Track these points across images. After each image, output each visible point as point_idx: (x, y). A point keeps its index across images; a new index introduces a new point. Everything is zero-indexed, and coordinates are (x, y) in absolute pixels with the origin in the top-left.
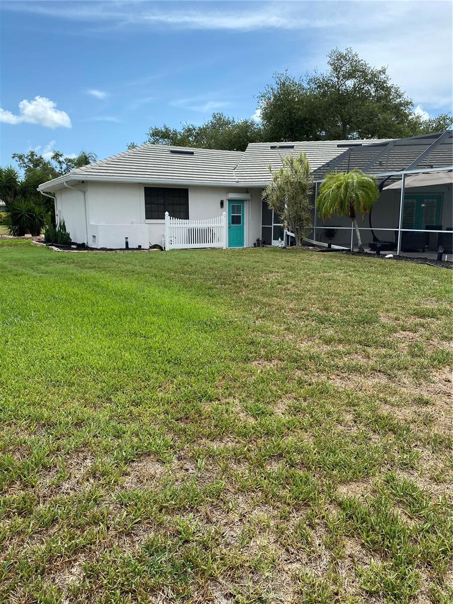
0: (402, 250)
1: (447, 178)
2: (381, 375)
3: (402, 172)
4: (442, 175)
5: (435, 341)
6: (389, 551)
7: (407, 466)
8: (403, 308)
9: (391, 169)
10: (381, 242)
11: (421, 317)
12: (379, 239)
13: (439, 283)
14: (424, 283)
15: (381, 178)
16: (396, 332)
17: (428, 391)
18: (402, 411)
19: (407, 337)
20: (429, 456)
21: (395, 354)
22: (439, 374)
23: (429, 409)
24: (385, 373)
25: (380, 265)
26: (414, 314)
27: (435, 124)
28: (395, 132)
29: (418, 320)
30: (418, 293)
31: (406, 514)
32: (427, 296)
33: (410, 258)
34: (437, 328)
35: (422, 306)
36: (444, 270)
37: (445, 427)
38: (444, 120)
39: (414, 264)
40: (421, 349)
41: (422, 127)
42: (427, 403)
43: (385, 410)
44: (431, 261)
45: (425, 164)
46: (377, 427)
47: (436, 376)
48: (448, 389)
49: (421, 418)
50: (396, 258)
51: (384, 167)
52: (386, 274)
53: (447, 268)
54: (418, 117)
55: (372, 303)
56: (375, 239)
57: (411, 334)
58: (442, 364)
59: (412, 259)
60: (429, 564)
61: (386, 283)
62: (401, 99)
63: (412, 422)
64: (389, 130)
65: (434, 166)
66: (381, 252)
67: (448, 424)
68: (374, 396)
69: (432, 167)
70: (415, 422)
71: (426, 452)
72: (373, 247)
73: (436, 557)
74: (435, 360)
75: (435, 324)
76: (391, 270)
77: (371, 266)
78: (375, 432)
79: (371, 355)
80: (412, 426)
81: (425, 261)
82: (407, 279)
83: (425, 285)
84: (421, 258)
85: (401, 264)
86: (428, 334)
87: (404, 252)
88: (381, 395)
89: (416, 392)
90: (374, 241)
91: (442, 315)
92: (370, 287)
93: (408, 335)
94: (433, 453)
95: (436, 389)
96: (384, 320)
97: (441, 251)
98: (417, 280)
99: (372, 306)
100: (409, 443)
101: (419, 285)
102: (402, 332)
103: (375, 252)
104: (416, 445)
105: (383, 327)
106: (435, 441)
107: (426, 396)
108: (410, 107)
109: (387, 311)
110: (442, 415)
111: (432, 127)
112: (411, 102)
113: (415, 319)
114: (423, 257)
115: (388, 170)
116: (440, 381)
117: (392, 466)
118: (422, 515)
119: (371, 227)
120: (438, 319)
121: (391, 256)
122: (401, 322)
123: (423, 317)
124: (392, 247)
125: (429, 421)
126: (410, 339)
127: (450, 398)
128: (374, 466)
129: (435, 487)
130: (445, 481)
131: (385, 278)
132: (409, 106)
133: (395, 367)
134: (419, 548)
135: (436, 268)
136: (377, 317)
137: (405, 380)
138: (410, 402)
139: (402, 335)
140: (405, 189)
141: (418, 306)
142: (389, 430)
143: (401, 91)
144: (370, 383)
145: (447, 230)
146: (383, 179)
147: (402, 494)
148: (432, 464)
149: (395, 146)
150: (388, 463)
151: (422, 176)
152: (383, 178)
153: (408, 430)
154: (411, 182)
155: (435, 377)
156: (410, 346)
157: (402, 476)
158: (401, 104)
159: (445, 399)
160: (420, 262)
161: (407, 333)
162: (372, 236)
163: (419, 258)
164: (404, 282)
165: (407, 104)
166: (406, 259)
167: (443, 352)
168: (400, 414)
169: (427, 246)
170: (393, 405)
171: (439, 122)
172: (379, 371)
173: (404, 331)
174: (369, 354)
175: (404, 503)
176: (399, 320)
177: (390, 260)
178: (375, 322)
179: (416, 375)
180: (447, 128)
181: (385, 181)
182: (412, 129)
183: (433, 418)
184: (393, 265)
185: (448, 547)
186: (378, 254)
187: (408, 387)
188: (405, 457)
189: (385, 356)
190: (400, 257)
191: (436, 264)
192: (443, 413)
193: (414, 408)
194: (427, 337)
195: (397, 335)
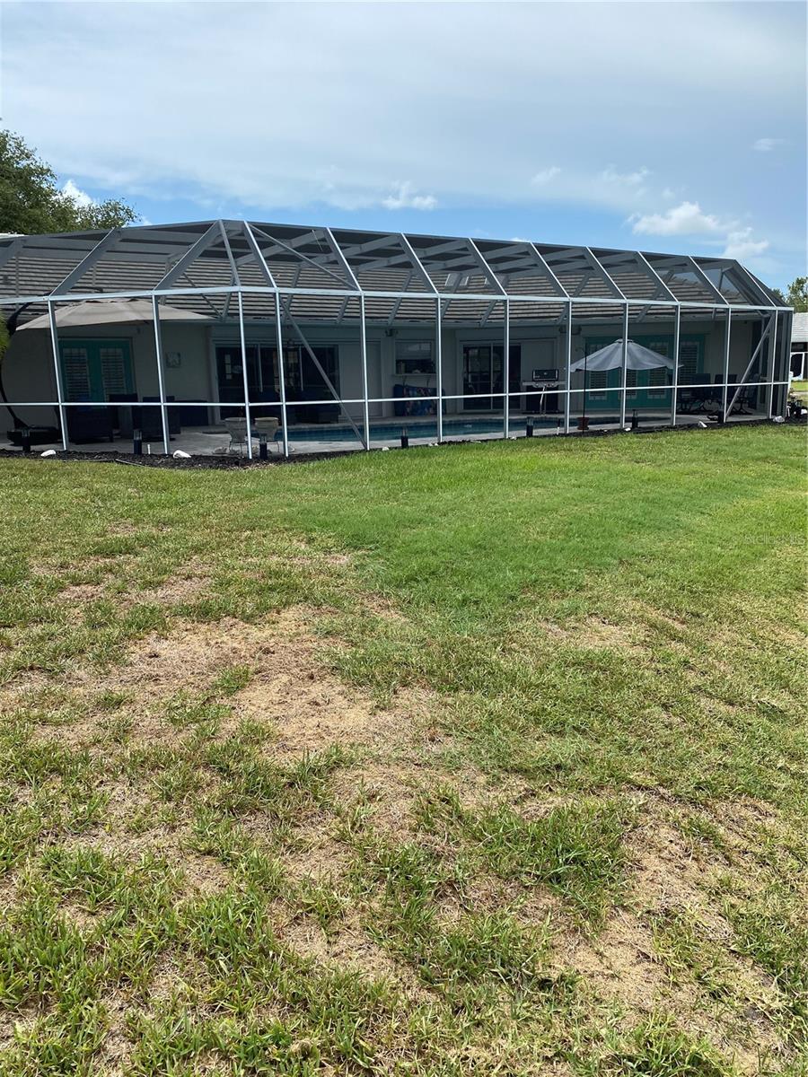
0: (71, 440)
1: (130, 311)
2: (35, 675)
3: (46, 298)
4: (120, 306)
5: (133, 593)
6: (51, 993)
7: (85, 825)
8: (74, 545)
9: (27, 292)
10: (29, 428)
11: (107, 556)
12: (25, 422)
13: (138, 493)
14: (112, 496)
15: (10, 307)
16: (62, 589)
17: (121, 681)
18: (76, 730)
19: (84, 595)
20: (124, 793)
21: (60, 631)
22: (140, 648)
23: (124, 712)
24: (42, 669)
25: (32, 471)
26: (95, 552)
27: (100, 216)
28: (28, 223)
29: (102, 562)
30: (101, 514)
31: (84, 911)
32: (118, 517)
33: (87, 454)
34: (135, 571)
35: (109, 536)
36: (147, 469)
37: (151, 734)
38: (116, 210)
39: (94, 464)
40: (107, 612)
41: (80, 219)
42: (119, 703)
43: (41, 738)
44: (124, 456)
45: (90, 285)
46: (26, 773)
47: (135, 652)
48: (155, 669)
49: (108, 733)
50: (61, 455)
51: (13, 287)
52: (43, 486)
53: (152, 465)
54: (69, 200)
55: (15, 544)
56: (18, 423)
57: (90, 589)
58: (144, 629)
59: (91, 455)
60: (125, 979)
61: (43, 503)
62: (29, 162)
63: (94, 744)
64: (15, 218)
65: (104, 290)
66: (33, 448)
67: (156, 727)
68: (19, 718)
69: (101, 291)
70: (99, 741)
71: (119, 788)
72: (15, 438)
73: (135, 961)
74: (130, 626)
75: (131, 564)
76: (52, 478)
77: (14, 475)
78: (23, 783)
79: (13, 641)
80: (92, 751)
81: (113, 456)
82: (82, 491)
83: (115, 500)
84: (107, 453)
85: (72, 465)
86: (119, 582)
87: (77, 444)
88: (36, 711)
89: (101, 689)
90: (17, 427)
91: (144, 547)
92: (11, 514)
93: (85, 592)
94: (131, 785)
95: (135, 674)
96: (38, 572)
97: (138, 438)
98: (100, 491)
99: (15, 550)
100: (88, 783)
101: (103, 501)
102: (74, 588)
103: (21, 448)
104: (102, 782)
105: (38, 584)
106: (133, 764)
107: (118, 690)
108: (49, 179)
109: (46, 554)
110: (147, 716)
111: (97, 221)
112: (48, 170)
113: (98, 560)
114: (111, 450)
115: (21, 292)
116: (141, 660)
117: (57, 836)
118: (111, 901)
119: (6, 401)
120: (137, 555)
121: (52, 452)
122: (72, 571)
123: (112, 554)
124: (52, 437)
125: (123, 733)
126: (87, 597)
127: (159, 684)
128: (22, 847)
129: (135, 842)
130: (151, 826)
131: (41, 495)
132: (45, 176)
133: (60, 654)
134: (106, 959)
135: (132, 468)
136: (25, 569)
137: (81, 673)
138: (91, 709)
139: (73, 592)
140: (58, 330)
141: (102, 537)
142: (50, 772)
143: (29, 146)
144: (12, 695)
145: (144, 402)
146: (14, 310)
147: (75, 878)
148: (130, 805)
149: (24, 247)
150: (48, 833)
151: (86, 307)
152: (15, 307)
153: (86, 760)
154: (66, 317)
155: (133, 655)
156: (88, 610)
157: (75, 847)
158: (30, 172)
159: (151, 687)
160: (106, 459)
161: (84, 587)
162: (13, 419)
163: (103, 453)
164: (76, 497)
165: (42, 172)
166: (81, 456)
167: (144, 609)
168: (71, 736)
169: (117, 431)
170: (58, 724)
171: (108, 213)
172: (31, 668)
173: (78, 585)
174: (9, 640)
175: (80, 894)
176: (67, 568)
177: (50, 461)
178: (21, 579)
179: (100, 661)
180: (122, 224)
181: (19, 313)
182: (59, 220)
183: (130, 725)
184: (56, 469)
185: (153, 935)
186: (27, 450)
187: (85, 683)
188: (81, 810)
189: (42, 638)
190: (70, 453)
191: (133, 460)
192: (148, 713)
193: (99, 717)
194: (118, 588)
195: (65, 595)
